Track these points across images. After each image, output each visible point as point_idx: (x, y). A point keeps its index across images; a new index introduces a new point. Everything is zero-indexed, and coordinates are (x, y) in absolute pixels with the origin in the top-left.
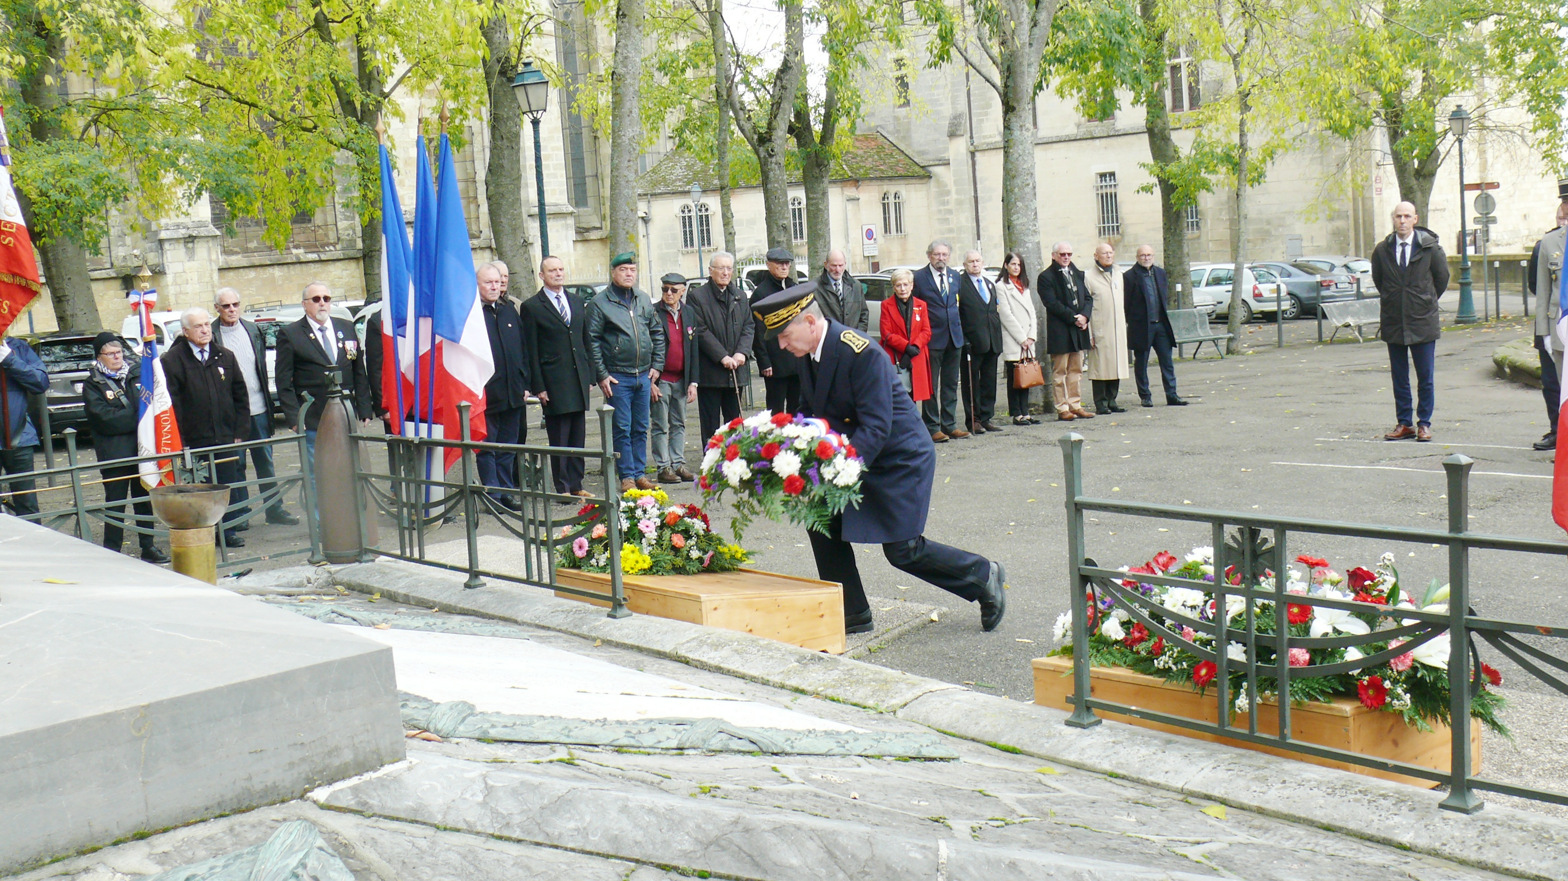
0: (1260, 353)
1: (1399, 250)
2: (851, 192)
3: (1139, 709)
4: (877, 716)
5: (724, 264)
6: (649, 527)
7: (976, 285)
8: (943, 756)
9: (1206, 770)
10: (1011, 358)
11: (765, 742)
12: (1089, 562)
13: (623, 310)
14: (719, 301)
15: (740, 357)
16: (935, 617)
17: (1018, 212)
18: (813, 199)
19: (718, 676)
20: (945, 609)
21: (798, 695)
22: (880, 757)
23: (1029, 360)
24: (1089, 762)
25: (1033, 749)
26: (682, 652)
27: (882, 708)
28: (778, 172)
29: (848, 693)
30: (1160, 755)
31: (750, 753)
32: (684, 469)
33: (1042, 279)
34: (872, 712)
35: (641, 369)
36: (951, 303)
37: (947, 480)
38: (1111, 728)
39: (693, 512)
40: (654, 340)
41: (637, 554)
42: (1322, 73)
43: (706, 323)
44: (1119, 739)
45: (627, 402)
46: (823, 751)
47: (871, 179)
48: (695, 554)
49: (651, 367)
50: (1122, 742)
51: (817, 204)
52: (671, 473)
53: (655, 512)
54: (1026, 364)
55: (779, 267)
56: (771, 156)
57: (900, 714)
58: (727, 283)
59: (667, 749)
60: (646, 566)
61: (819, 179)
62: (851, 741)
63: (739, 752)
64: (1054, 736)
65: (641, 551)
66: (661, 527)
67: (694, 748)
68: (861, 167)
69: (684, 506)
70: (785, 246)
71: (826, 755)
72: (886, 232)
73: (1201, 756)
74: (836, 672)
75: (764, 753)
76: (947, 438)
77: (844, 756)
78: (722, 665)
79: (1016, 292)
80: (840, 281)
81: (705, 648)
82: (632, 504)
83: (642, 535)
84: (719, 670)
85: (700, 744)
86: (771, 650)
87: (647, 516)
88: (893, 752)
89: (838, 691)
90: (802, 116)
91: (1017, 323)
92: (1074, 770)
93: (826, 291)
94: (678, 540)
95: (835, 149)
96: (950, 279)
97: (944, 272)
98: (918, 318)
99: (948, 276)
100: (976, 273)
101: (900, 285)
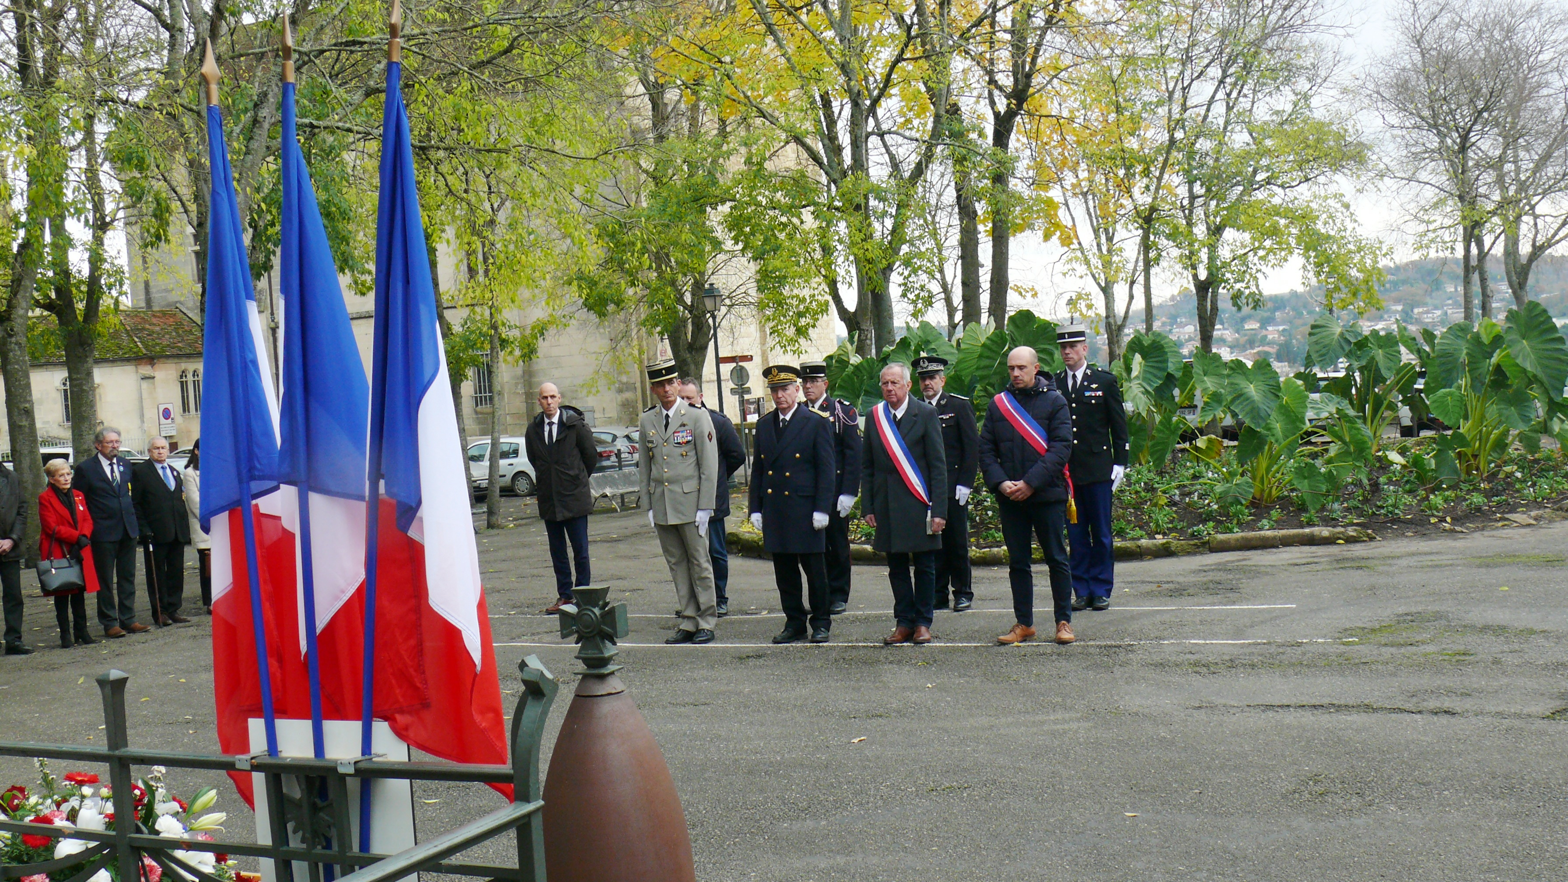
0: (520, 525)
1: (547, 428)
2: (146, 370)
7: (160, 472)
10: (202, 546)
18: (76, 379)
28: (19, 353)
36: (121, 492)
47: (168, 357)
51: (81, 385)
56: (11, 336)
61: (83, 359)
68: (158, 344)
70: (27, 430)
72: (184, 411)
76: (125, 633)
90: (64, 292)
95: (99, 328)
96: (122, 469)
97: (115, 461)
98: (81, 508)
99: (119, 465)
100: (160, 462)
101: (63, 475)
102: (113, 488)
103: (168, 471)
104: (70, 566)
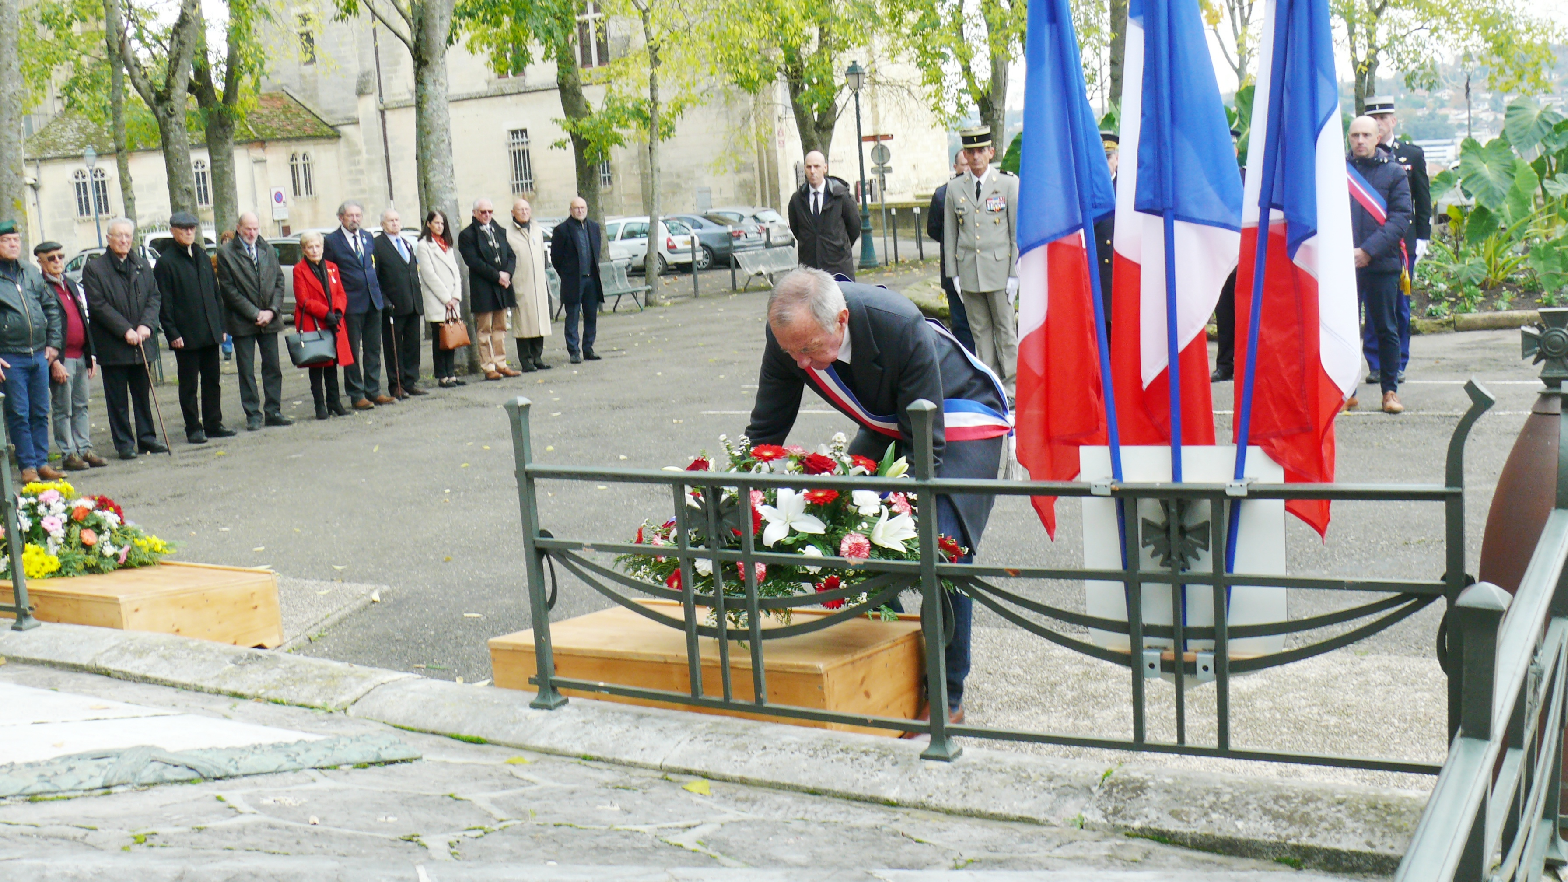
0: (678, 304)
2: (257, 153)
3: (607, 684)
4: (326, 717)
5: (122, 230)
6: (54, 523)
7: (395, 244)
8: (404, 757)
9: (683, 744)
10: (436, 319)
11: (205, 767)
12: (544, 534)
13: (9, 285)
14: (119, 272)
15: (144, 331)
16: (376, 597)
17: (433, 169)
18: (217, 162)
19: (145, 686)
20: (386, 588)
21: (236, 700)
22: (335, 767)
23: (455, 321)
24: (560, 746)
25: (498, 738)
26: (102, 663)
27: (331, 707)
28: (179, 133)
29: (292, 694)
30: (634, 732)
31: (189, 781)
32: (92, 454)
33: (462, 236)
34: (320, 713)
35: (36, 348)
36: (367, 265)
37: (376, 449)
38: (579, 707)
39: (103, 503)
40: (48, 316)
41: (43, 555)
42: (732, 26)
43: (105, 297)
44: (590, 718)
45: (23, 385)
46: (273, 767)
47: (278, 140)
48: (109, 550)
49: (48, 345)
50: (592, 722)
51: (222, 167)
52: (77, 458)
53: (61, 507)
54: (451, 323)
55: (184, 232)
56: (171, 116)
57: (351, 711)
58: (127, 251)
59: (91, 790)
60: (54, 568)
61: (223, 140)
62: (302, 752)
63: (176, 781)
64: (520, 721)
65: (47, 551)
66: (70, 523)
67: (123, 784)
68: (268, 128)
69: (93, 498)
70: (189, 210)
71: (276, 772)
72: (295, 194)
73: (676, 729)
74: (278, 671)
75: (206, 779)
76: (372, 405)
77: (295, 771)
78: (148, 674)
79: (439, 251)
80: (253, 245)
81: (128, 656)
82: (32, 500)
83: (46, 534)
84: (145, 679)
85: (130, 778)
86: (202, 652)
87: (51, 512)
88: (350, 760)
89: (281, 692)
90: (202, 73)
91: (441, 282)
92: (545, 756)
93: (239, 255)
94: (89, 537)
95: (239, 109)
96: (365, 241)
97: (357, 233)
98: (334, 281)
99: (362, 237)
100: (394, 233)
101: (311, 247)
102: (358, 261)
103: (402, 243)
104: (321, 339)
